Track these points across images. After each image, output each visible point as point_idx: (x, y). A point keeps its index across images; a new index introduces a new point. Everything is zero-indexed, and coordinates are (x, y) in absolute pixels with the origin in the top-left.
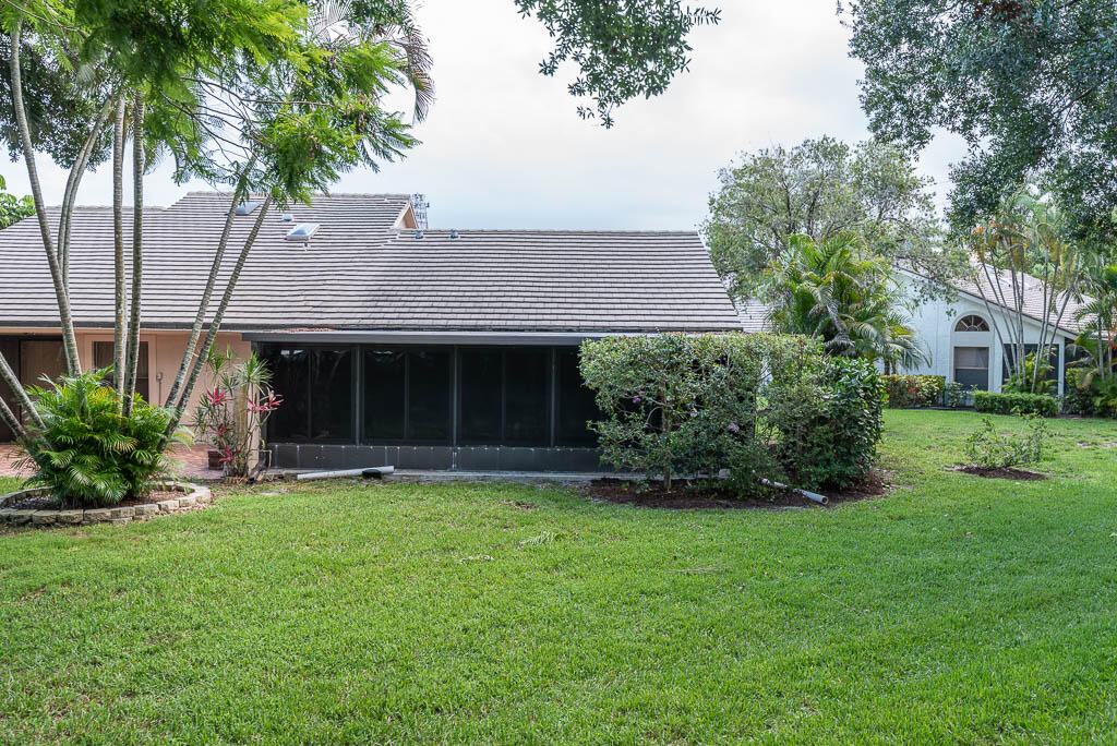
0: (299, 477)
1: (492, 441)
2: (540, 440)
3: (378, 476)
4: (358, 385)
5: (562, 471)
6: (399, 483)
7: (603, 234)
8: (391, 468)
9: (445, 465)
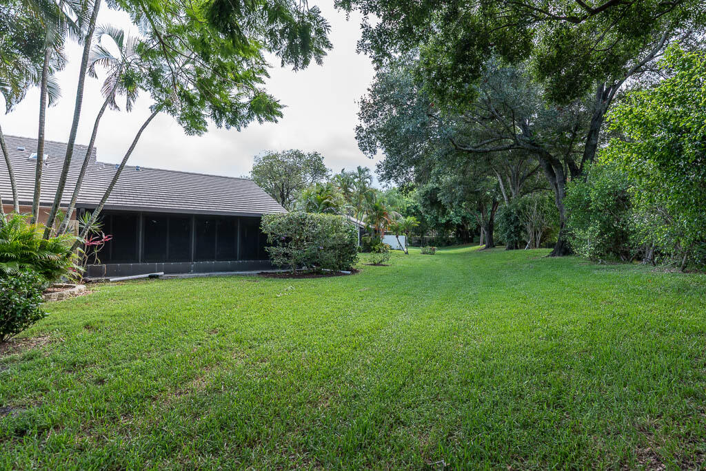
0: (111, 280)
1: (212, 258)
2: (233, 257)
3: (157, 277)
4: (141, 232)
5: (242, 271)
6: (167, 279)
7: (217, 177)
8: (163, 273)
9: (188, 271)
